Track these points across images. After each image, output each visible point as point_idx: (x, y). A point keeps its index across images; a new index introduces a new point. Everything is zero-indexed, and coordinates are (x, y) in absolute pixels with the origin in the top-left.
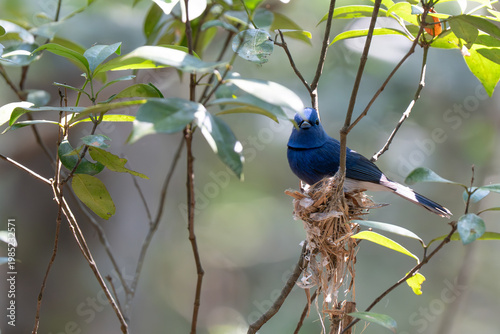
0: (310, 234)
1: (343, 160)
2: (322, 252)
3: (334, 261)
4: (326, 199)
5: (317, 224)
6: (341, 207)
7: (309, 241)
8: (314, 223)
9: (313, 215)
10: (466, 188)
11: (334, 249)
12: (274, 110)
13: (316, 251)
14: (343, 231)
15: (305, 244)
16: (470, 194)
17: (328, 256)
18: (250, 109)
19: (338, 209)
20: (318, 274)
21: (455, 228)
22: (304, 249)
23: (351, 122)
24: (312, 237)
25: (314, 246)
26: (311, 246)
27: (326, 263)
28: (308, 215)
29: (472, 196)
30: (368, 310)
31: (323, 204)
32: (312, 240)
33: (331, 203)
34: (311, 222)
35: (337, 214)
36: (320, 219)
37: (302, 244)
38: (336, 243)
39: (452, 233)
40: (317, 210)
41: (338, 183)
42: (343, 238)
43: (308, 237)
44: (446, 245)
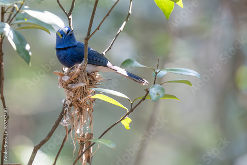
0: (68, 95)
1: (86, 54)
2: (75, 106)
3: (81, 111)
4: (76, 76)
5: (71, 90)
6: (85, 81)
7: (67, 100)
8: (70, 90)
9: (69, 85)
10: (154, 70)
11: (81, 104)
12: (48, 27)
13: (71, 105)
14: (86, 94)
15: (65, 101)
16: (156, 73)
17: (78, 108)
18: (35, 26)
19: (83, 82)
20: (72, 118)
21: (148, 92)
22: (65, 104)
23: (91, 33)
24: (69, 97)
25: (70, 102)
26: (68, 103)
27: (76, 112)
28: (67, 85)
29: (158, 74)
30: (100, 138)
31: (75, 79)
32: (69, 99)
33: (80, 79)
34: (68, 89)
35: (82, 85)
36: (73, 87)
37: (63, 101)
38: (82, 101)
39: (146, 95)
40: (72, 83)
41: (83, 67)
42: (86, 98)
43: (67, 97)
44: (143, 102)
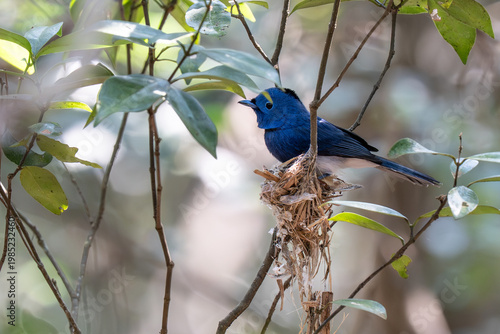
0: (280, 219)
1: (314, 136)
2: (294, 239)
3: (308, 248)
4: (296, 181)
5: (288, 208)
6: (314, 189)
7: (279, 228)
8: (284, 207)
9: (283, 199)
10: (454, 159)
11: (308, 235)
13: (288, 238)
14: (317, 215)
15: (275, 232)
16: (458, 165)
17: (301, 243)
19: (310, 191)
20: (291, 263)
21: (444, 203)
22: (275, 237)
23: (322, 96)
24: (283, 223)
25: (285, 233)
26: (282, 233)
27: (299, 250)
28: (278, 198)
29: (460, 167)
30: (352, 297)
31: (294, 186)
32: (283, 227)
33: (303, 185)
34: (281, 206)
35: (309, 197)
36: (292, 202)
37: (272, 232)
38: (309, 228)
39: (440, 209)
40: (288, 193)
41: (309, 163)
42: (317, 222)
43: (279, 223)
